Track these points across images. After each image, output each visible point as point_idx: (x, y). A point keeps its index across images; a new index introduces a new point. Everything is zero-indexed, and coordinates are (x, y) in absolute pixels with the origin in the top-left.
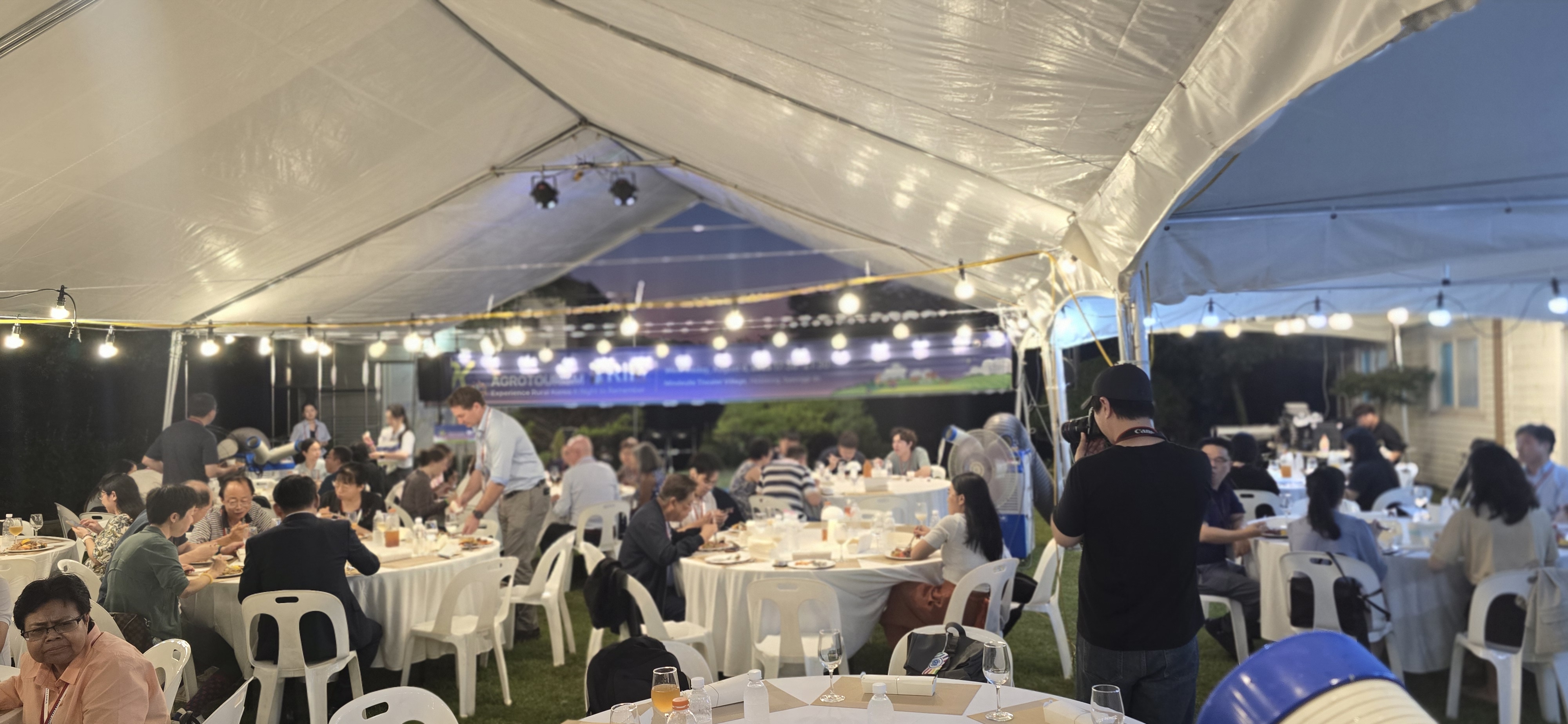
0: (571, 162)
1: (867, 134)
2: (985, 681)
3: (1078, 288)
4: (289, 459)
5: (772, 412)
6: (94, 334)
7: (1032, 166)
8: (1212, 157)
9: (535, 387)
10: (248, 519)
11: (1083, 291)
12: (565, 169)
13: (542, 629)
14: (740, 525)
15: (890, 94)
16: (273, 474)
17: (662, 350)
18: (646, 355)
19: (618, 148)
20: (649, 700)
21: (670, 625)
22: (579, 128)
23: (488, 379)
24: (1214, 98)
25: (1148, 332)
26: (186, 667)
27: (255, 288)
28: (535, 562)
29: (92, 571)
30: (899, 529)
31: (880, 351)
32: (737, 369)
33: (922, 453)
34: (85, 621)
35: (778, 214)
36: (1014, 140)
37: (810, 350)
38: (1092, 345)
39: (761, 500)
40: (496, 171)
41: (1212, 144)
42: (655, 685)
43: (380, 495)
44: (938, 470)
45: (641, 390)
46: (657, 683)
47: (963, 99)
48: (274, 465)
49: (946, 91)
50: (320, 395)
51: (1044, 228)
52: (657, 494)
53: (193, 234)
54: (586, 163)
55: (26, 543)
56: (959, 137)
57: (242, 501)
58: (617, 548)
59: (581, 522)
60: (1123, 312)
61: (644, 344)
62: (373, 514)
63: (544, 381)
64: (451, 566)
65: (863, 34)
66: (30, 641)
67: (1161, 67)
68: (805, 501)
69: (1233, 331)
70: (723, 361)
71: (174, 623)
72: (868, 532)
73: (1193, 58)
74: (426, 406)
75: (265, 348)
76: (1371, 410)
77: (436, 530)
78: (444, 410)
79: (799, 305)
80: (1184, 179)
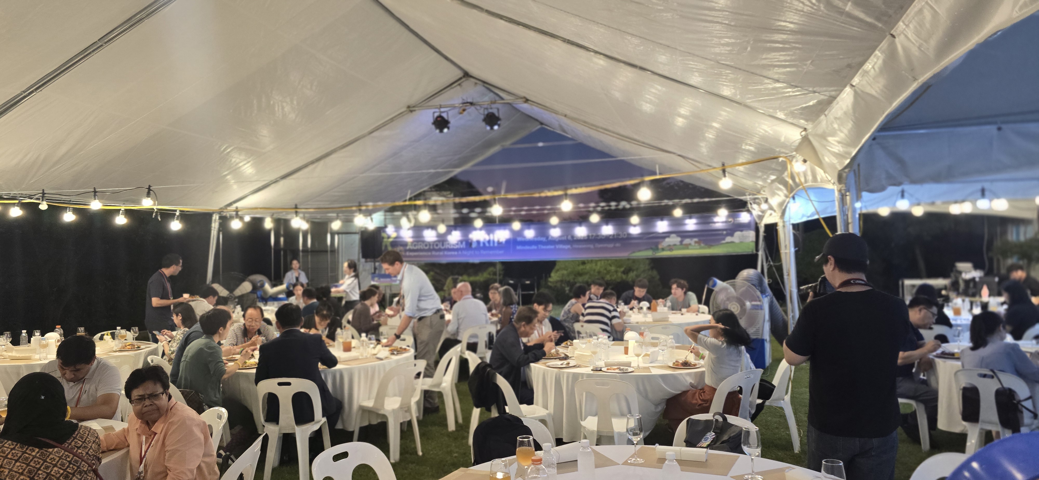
0: (457, 102)
1: (656, 77)
2: (742, 452)
3: (806, 181)
4: (283, 295)
5: (588, 267)
6: (168, 215)
7: (776, 96)
8: (914, 86)
9: (434, 250)
10: (259, 332)
11: (810, 184)
12: (453, 107)
13: (440, 407)
14: (569, 342)
15: (676, 49)
16: (273, 304)
17: (516, 226)
18: (505, 229)
19: (488, 92)
20: (515, 457)
21: (524, 407)
22: (464, 79)
23: (405, 244)
24: (917, 45)
25: (858, 212)
26: (224, 426)
27: (262, 186)
28: (437, 363)
29: (167, 363)
30: (677, 348)
31: (662, 226)
32: (565, 238)
33: (692, 296)
34: (166, 394)
35: (594, 134)
36: (764, 79)
37: (613, 225)
38: (817, 221)
39: (582, 326)
40: (411, 109)
41: (913, 77)
42: (519, 447)
43: (338, 318)
44: (704, 308)
45: (501, 252)
46: (519, 446)
47: (728, 51)
48: (274, 298)
49: (716, 46)
50: (301, 254)
51: (783, 139)
52: (513, 320)
53: (225, 152)
54: (467, 103)
55: (129, 345)
56: (724, 77)
57: (256, 321)
58: (488, 355)
59: (465, 338)
60: (840, 198)
61: (505, 221)
62: (335, 330)
63: (440, 246)
64: (384, 365)
65: (659, 8)
66: (135, 406)
67: (877, 23)
68: (612, 326)
69: (918, 211)
70: (555, 233)
71: (218, 396)
72: (657, 349)
73: (901, 17)
74: (366, 262)
75: (268, 224)
76: (1021, 268)
77: (374, 342)
78: (377, 264)
79: (606, 195)
80: (891, 103)
